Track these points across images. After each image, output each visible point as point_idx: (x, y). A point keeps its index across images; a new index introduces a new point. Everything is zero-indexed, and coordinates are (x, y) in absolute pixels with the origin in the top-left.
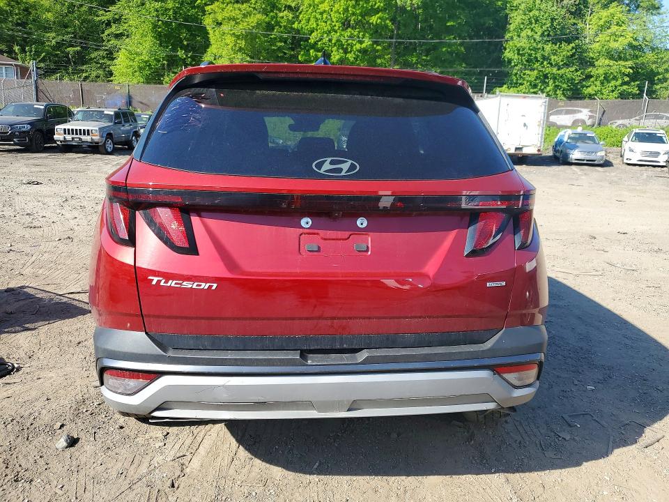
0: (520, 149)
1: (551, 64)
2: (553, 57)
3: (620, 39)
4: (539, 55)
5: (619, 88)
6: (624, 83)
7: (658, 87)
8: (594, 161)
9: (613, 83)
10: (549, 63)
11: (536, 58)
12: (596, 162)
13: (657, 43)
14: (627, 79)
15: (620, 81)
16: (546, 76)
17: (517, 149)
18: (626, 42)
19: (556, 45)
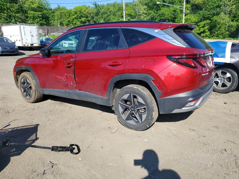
0: (33, 45)
1: (12, 11)
2: (11, 9)
3: (35, 4)
4: (5, 7)
5: (39, 22)
6: (40, 20)
7: (51, 22)
8: (57, 47)
9: (37, 20)
10: (10, 11)
11: (4, 8)
12: (57, 48)
13: (46, 7)
14: (41, 19)
15: (39, 20)
16: (10, 16)
17: (31, 45)
18: (37, 5)
19: (11, 4)
